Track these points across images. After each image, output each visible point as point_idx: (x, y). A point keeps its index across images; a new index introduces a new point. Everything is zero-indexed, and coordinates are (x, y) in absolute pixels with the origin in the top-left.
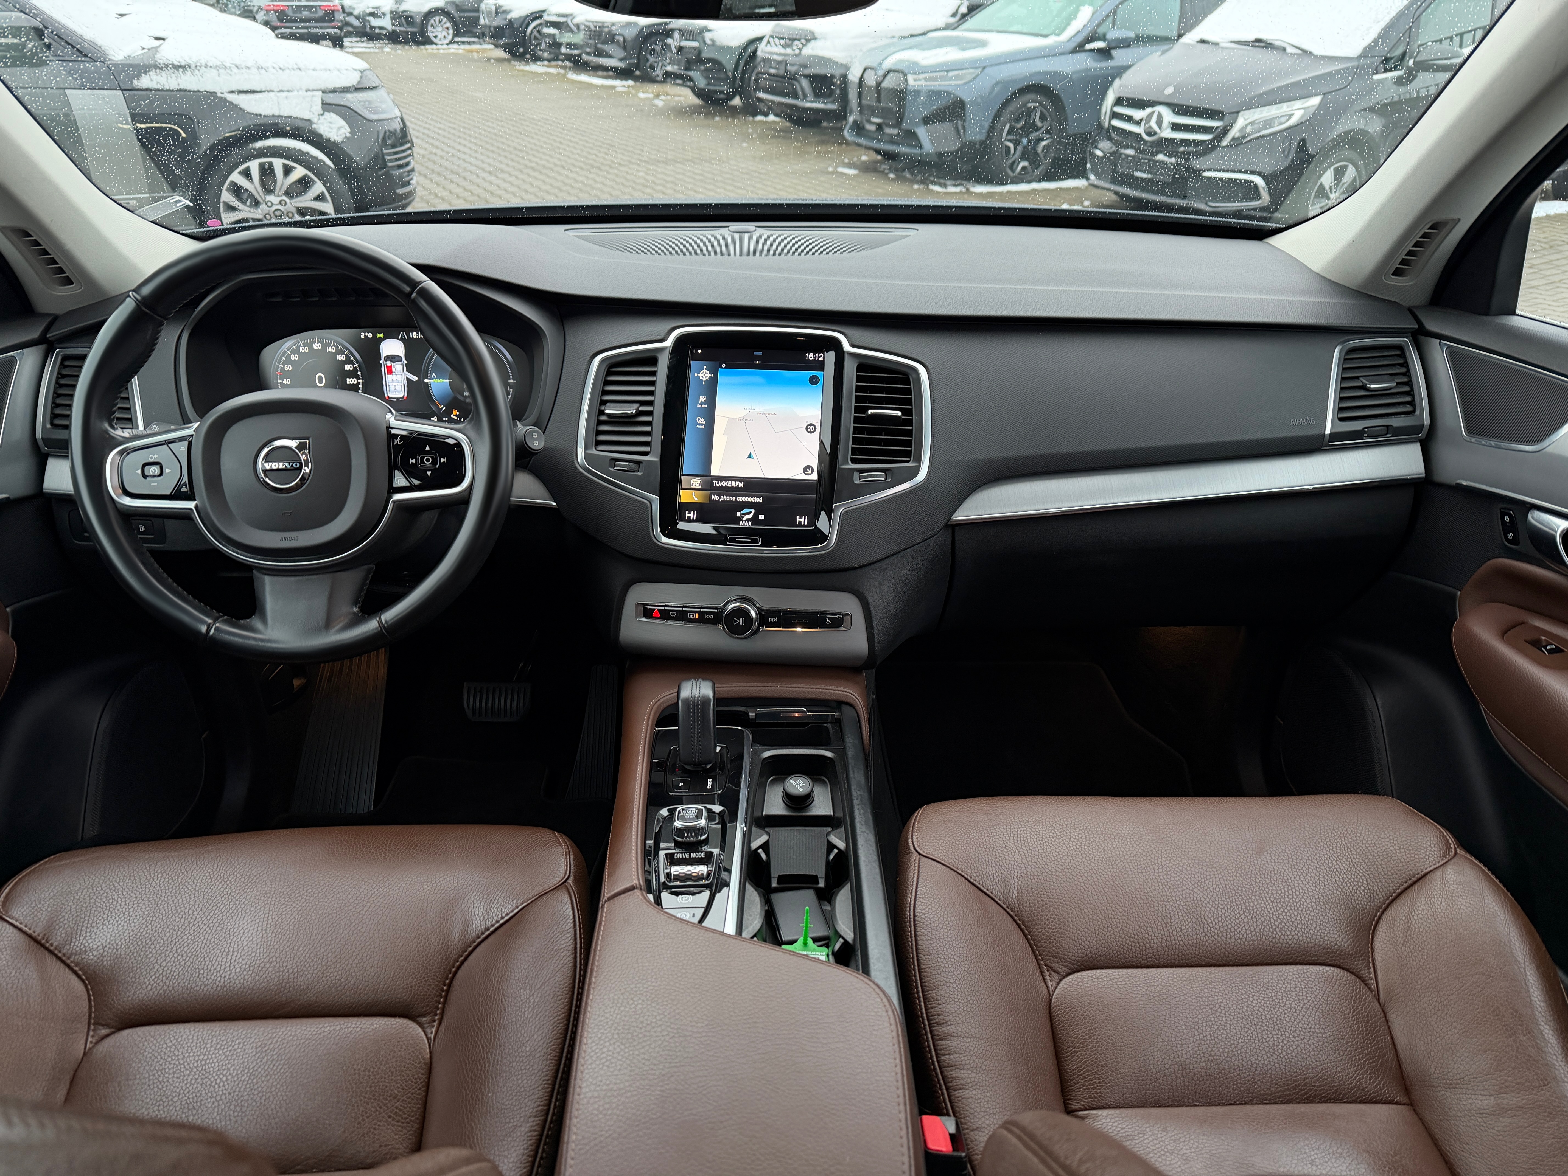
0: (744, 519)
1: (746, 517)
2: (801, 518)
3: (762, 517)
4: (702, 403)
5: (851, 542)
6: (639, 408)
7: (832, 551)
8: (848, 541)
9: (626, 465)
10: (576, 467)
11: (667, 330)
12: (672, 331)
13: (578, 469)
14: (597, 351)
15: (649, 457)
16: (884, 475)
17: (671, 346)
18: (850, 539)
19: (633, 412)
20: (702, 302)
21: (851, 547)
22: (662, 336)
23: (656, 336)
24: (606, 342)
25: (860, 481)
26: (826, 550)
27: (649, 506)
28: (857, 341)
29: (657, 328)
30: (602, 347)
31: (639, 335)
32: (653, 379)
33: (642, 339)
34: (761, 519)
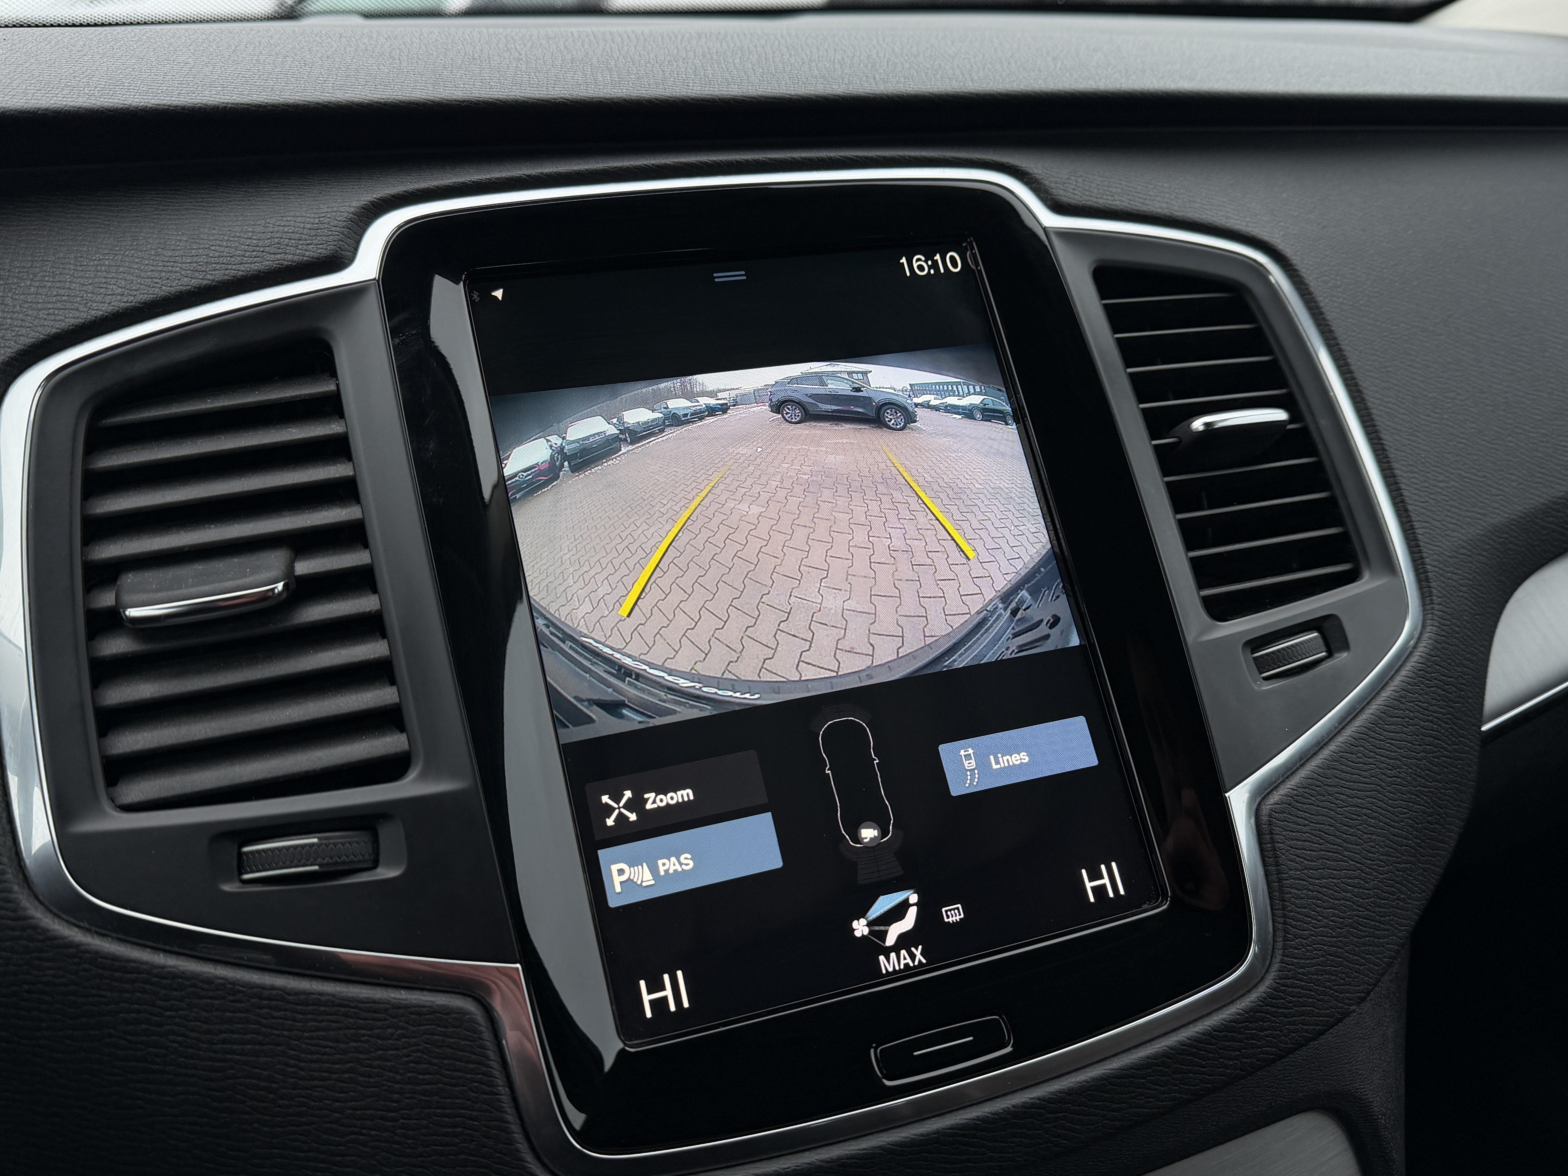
0: (890, 941)
1: (894, 932)
2: (1095, 875)
3: (953, 914)
5: (1318, 921)
6: (294, 567)
7: (1275, 985)
8: (1311, 922)
9: (299, 848)
10: (34, 921)
11: (344, 221)
12: (360, 224)
13: (54, 930)
14: (19, 347)
15: (415, 780)
16: (1320, 641)
17: (378, 281)
18: (1314, 911)
19: (273, 589)
20: (458, 98)
21: (1324, 943)
22: (321, 246)
23: (298, 251)
24: (56, 306)
25: (1266, 679)
26: (1254, 990)
27: (484, 1024)
28: (1061, 192)
29: (289, 219)
30: (40, 329)
31: (217, 254)
32: (334, 428)
33: (234, 267)
34: (950, 920)
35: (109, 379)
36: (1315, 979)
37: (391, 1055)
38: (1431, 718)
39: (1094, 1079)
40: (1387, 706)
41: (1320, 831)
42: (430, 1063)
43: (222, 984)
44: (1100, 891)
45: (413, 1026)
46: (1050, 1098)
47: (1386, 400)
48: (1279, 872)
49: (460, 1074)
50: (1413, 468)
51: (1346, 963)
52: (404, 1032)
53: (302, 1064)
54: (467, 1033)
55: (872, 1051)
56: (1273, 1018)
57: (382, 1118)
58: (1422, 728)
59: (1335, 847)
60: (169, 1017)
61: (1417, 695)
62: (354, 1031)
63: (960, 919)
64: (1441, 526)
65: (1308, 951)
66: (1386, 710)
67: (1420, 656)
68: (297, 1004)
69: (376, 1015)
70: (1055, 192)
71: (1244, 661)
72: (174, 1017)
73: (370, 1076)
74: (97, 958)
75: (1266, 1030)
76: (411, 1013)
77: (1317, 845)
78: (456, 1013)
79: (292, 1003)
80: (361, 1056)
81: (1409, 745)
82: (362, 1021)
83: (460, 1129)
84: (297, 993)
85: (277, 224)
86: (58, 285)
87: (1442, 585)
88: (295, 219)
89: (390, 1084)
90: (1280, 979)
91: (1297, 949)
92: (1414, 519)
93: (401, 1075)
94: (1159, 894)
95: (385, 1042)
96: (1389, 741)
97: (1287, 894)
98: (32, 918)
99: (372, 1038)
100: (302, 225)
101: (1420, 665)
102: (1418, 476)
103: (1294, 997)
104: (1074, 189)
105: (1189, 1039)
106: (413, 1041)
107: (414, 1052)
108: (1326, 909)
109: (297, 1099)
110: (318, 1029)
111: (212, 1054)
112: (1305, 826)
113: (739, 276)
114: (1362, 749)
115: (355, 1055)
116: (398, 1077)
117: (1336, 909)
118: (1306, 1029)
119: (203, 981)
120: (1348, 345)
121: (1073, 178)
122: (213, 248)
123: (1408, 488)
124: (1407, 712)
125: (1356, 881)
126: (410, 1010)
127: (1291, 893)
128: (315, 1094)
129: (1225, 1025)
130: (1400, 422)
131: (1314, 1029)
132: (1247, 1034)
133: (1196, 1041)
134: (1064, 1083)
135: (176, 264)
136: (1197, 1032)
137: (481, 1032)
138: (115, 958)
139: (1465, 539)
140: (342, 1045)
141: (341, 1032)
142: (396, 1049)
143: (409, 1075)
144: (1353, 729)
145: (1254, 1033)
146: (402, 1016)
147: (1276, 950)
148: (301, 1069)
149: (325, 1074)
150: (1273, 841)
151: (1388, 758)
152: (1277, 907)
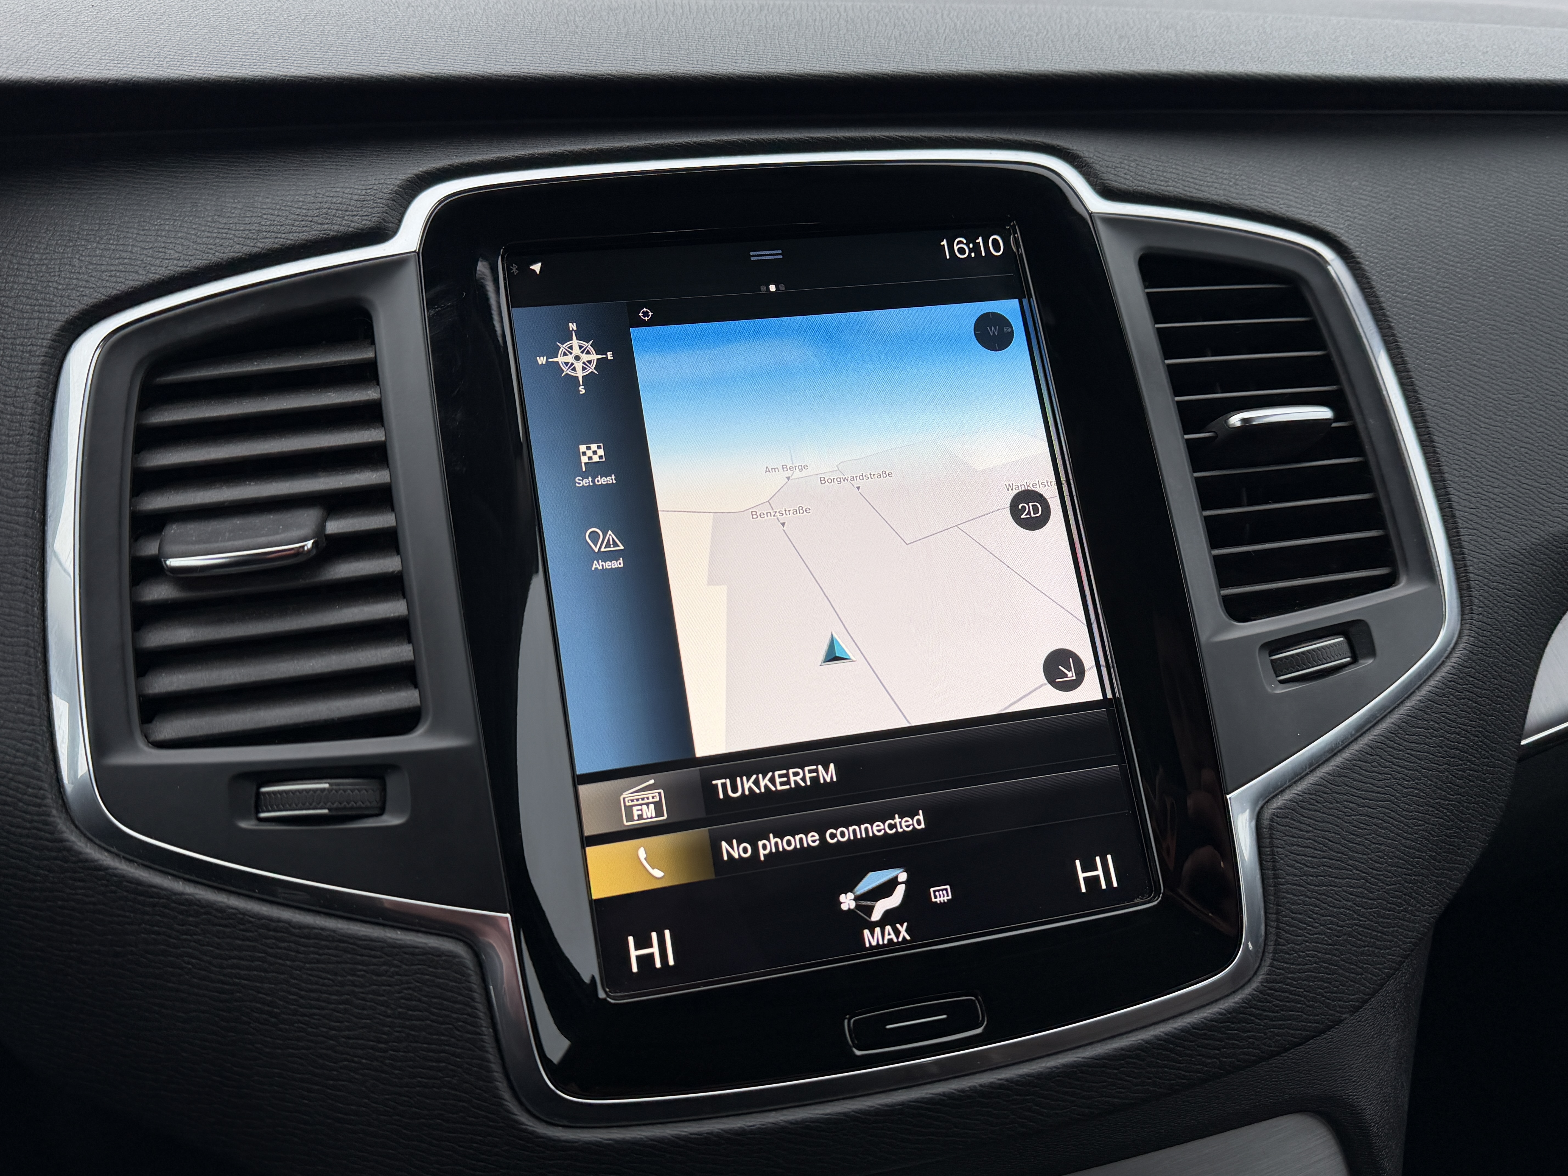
0: (876, 916)
1: (880, 908)
2: (1089, 866)
3: (941, 895)
4: (594, 469)
5: (1314, 928)
6: (325, 526)
7: (1262, 988)
8: (1306, 929)
9: (311, 792)
10: (68, 843)
11: (390, 193)
12: (405, 196)
13: (86, 853)
14: (81, 307)
15: (421, 735)
16: (1346, 647)
17: (418, 253)
18: (1309, 917)
19: (303, 547)
20: (507, 73)
21: (1318, 950)
22: (366, 218)
23: (344, 222)
24: (117, 268)
25: (1281, 682)
26: (1240, 991)
27: (472, 968)
28: (1111, 177)
29: (338, 190)
30: (102, 290)
31: (268, 223)
32: (369, 394)
33: (283, 236)
34: (938, 900)
35: (163, 340)
36: (1305, 985)
37: (384, 990)
38: (1458, 730)
39: (1064, 1066)
40: (1410, 716)
41: (1323, 837)
42: (420, 1000)
43: (234, 914)
44: (1092, 882)
45: (406, 965)
46: (1018, 1081)
47: (1444, 400)
48: (1276, 877)
49: (448, 1013)
50: (1466, 472)
51: (1341, 971)
52: (397, 970)
53: (303, 993)
54: (455, 975)
55: (846, 1021)
56: (1257, 1020)
57: (372, 1048)
58: (1448, 740)
59: (1339, 855)
60: (186, 940)
61: (1445, 706)
62: (351, 966)
63: (948, 900)
64: (1491, 534)
65: (1300, 956)
66: (1408, 720)
67: (1453, 667)
68: (301, 937)
69: (373, 953)
70: (1105, 176)
71: (1262, 663)
72: (190, 941)
73: (364, 1009)
74: (122, 880)
75: (1250, 1031)
76: (405, 953)
77: (1319, 852)
78: (446, 956)
79: (297, 936)
80: (357, 990)
81: (1431, 756)
82: (358, 957)
83: (444, 1064)
84: (301, 927)
85: (327, 194)
86: (121, 248)
87: (1486, 594)
88: (344, 190)
89: (381, 1017)
90: (1267, 982)
91: (1288, 954)
92: (1460, 525)
93: (392, 1009)
94: (1152, 889)
95: (379, 978)
96: (1408, 751)
97: (1283, 898)
98: (68, 841)
99: (368, 973)
100: (350, 196)
101: (1451, 676)
102: (1470, 481)
103: (1281, 1001)
104: (1125, 174)
105: (1166, 1034)
106: (405, 978)
107: (406, 989)
108: (1323, 916)
109: (296, 1025)
110: (318, 962)
111: (222, 978)
112: (1308, 832)
113: (775, 255)
114: (1378, 758)
115: (352, 988)
116: (389, 1012)
117: (1334, 917)
118: (1292, 1034)
119: (216, 910)
120: (1407, 342)
121: (1126, 162)
122: (265, 216)
123: (1457, 493)
124: (1432, 723)
125: (1359, 890)
126: (403, 950)
127: (1286, 898)
128: (313, 1021)
129: (1206, 1024)
130: (1457, 424)
131: (1301, 1034)
132: (1228, 1034)
133: (1173, 1037)
134: (1034, 1067)
135: (230, 232)
136: (1175, 1029)
137: (469, 975)
138: (139, 883)
139: (1517, 547)
140: (340, 978)
141: (339, 966)
142: (389, 986)
143: (400, 1010)
144: (1370, 738)
145: (1236, 1034)
146: (396, 955)
147: (1267, 954)
148: (302, 997)
149: (323, 1004)
150: (1272, 846)
151: (1406, 769)
152: (1271, 911)
